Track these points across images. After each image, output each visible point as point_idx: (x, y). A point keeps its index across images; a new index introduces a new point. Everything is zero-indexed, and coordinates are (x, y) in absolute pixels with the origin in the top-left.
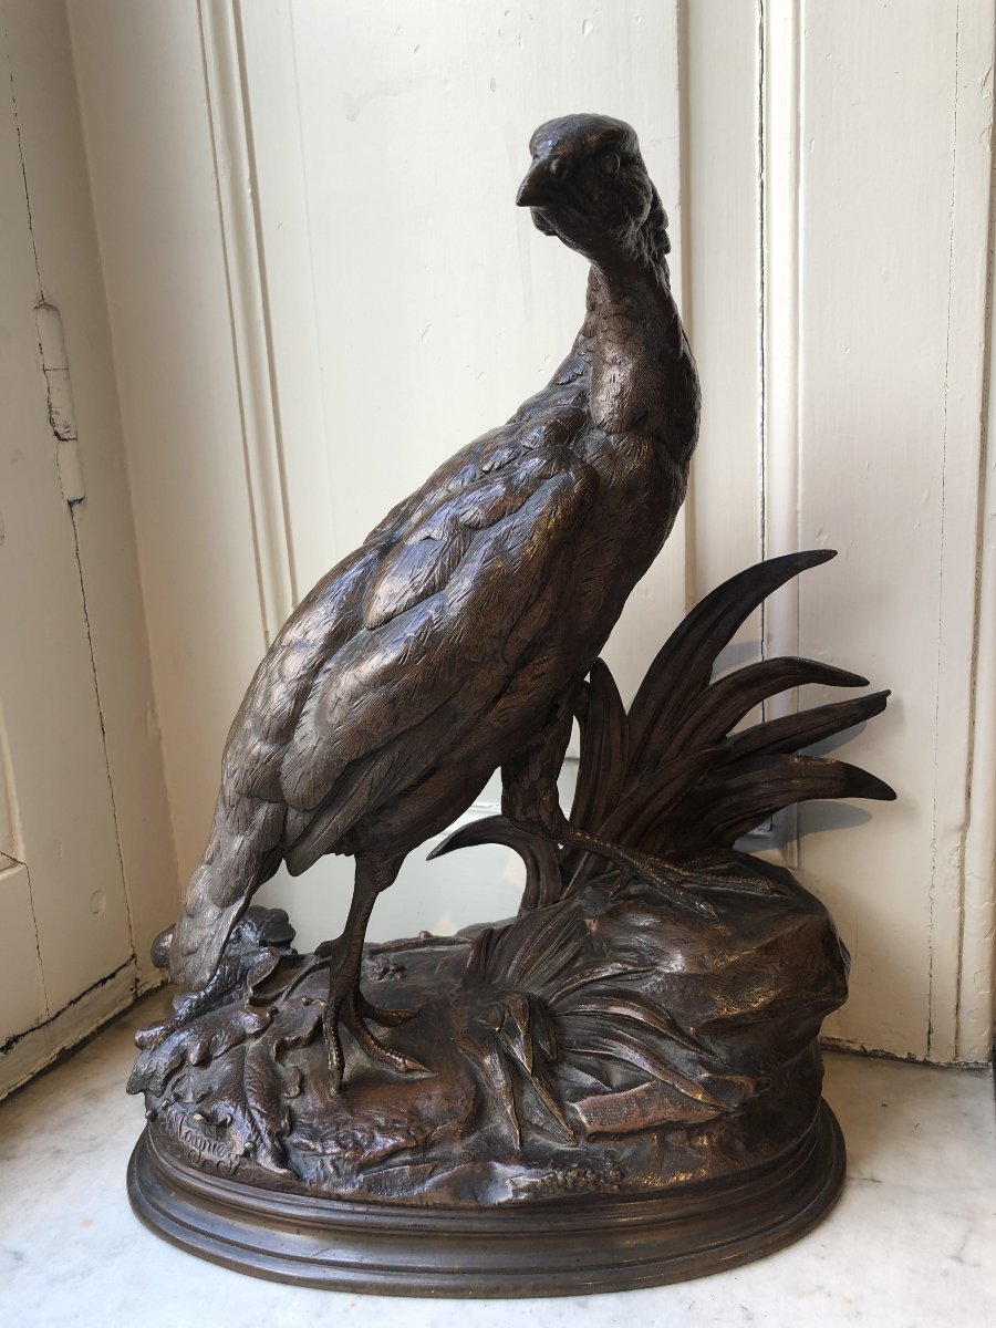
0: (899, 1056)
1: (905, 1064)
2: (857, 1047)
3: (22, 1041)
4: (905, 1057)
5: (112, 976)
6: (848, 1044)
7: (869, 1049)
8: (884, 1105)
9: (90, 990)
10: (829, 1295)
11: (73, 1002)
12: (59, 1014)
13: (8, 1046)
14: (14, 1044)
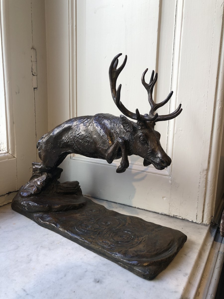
1: (191, 222)
2: (181, 218)
6: (179, 217)
8: (182, 228)
13: (9, 193)
14: (10, 193)
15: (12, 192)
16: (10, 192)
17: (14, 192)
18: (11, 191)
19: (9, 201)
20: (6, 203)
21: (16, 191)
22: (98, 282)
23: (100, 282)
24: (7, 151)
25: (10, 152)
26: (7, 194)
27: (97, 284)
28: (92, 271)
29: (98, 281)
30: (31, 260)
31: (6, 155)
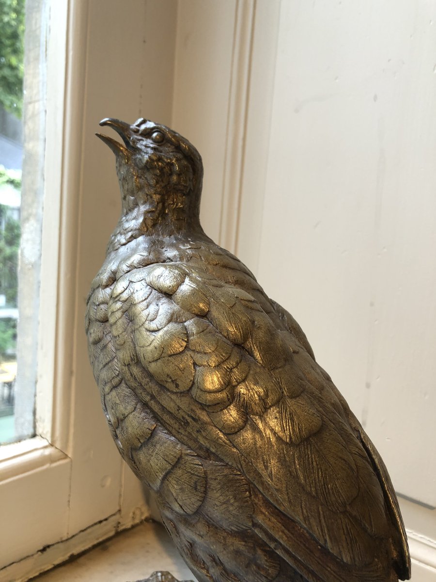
3: (52, 548)
5: (106, 520)
9: (92, 526)
11: (83, 531)
12: (73, 536)
13: (44, 550)
14: (48, 550)
15: (53, 545)
16: (49, 546)
17: (58, 543)
18: (49, 543)
19: (43, 567)
20: (37, 574)
21: (62, 542)
24: (50, 442)
25: (58, 444)
26: (38, 551)
31: (47, 452)
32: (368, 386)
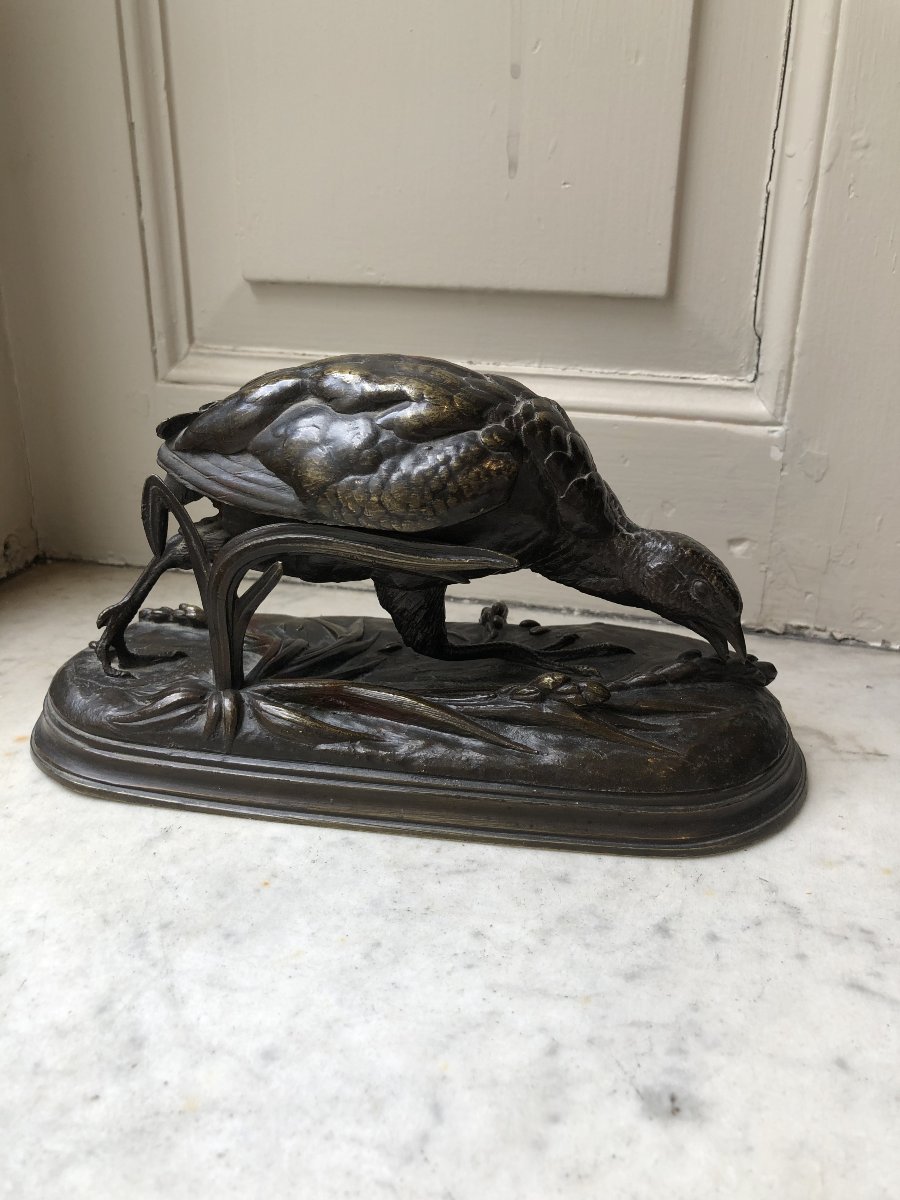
0: (872, 644)
1: (880, 651)
2: (825, 635)
4: (879, 644)
6: (816, 633)
7: (838, 636)
8: (868, 687)
10: (862, 865)
22: (675, 1111)
23: (686, 1112)
27: (681, 1129)
28: (591, 1041)
29: (667, 1103)
30: (137, 1043)
32: (515, 72)
